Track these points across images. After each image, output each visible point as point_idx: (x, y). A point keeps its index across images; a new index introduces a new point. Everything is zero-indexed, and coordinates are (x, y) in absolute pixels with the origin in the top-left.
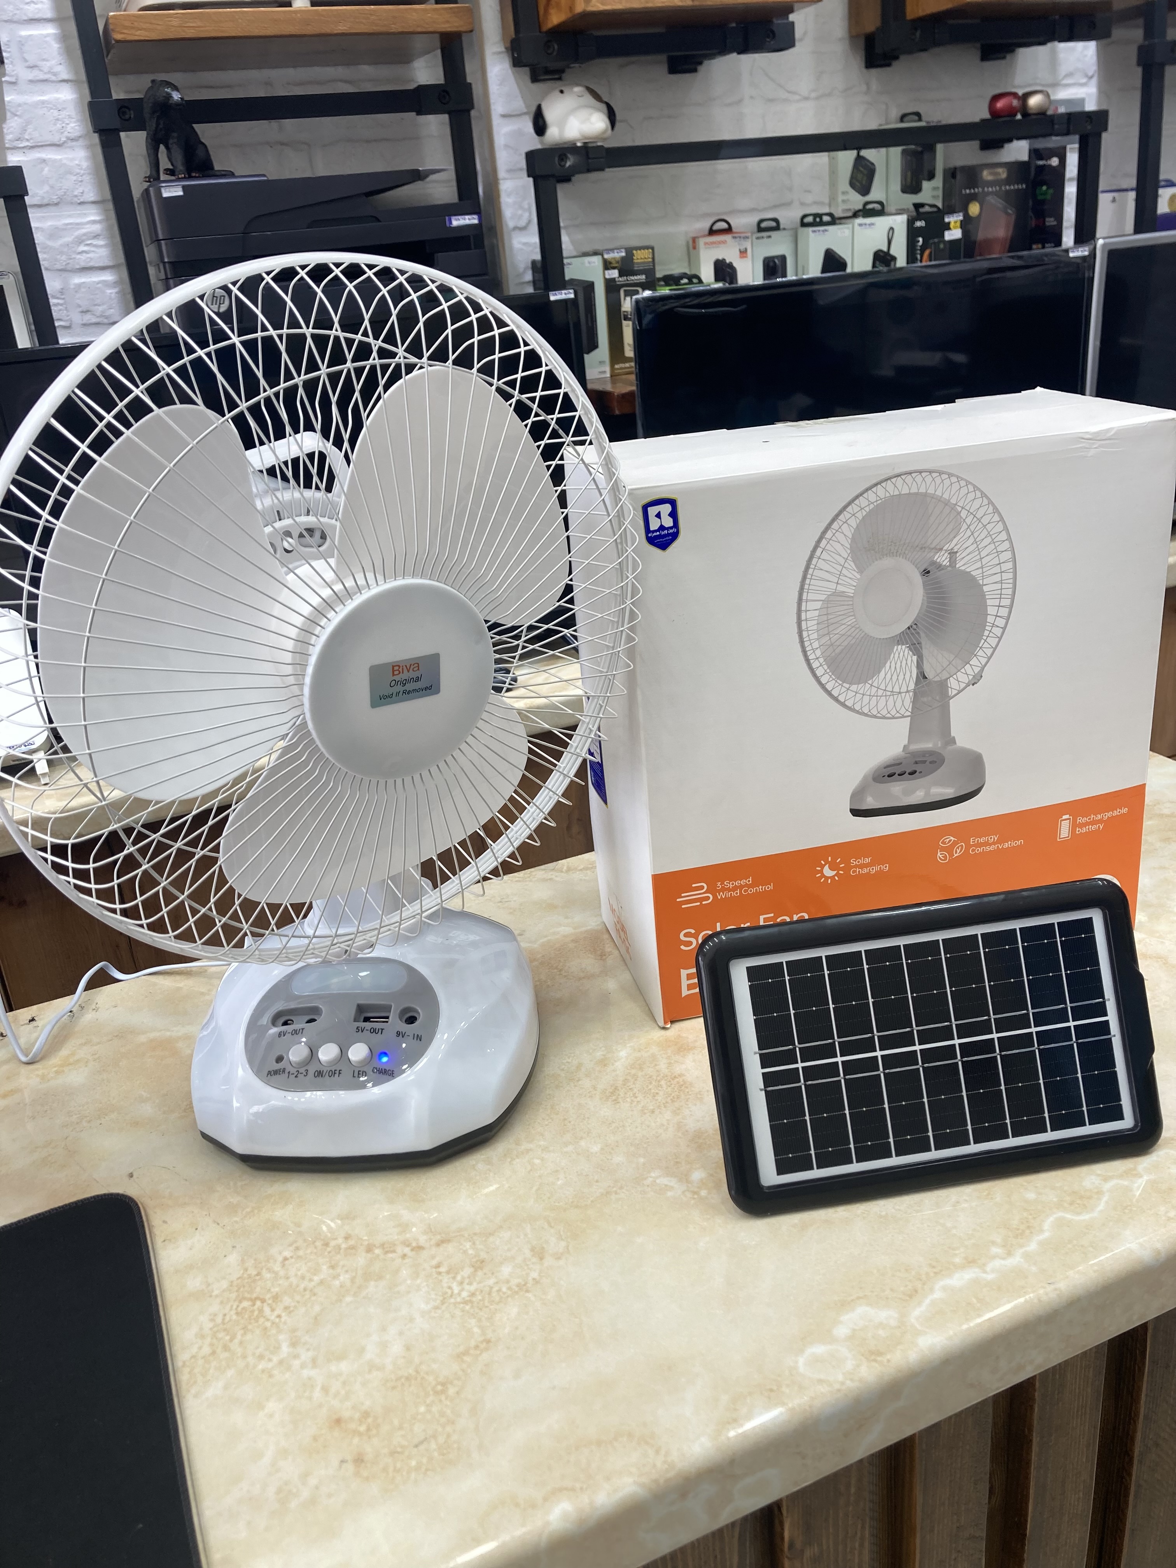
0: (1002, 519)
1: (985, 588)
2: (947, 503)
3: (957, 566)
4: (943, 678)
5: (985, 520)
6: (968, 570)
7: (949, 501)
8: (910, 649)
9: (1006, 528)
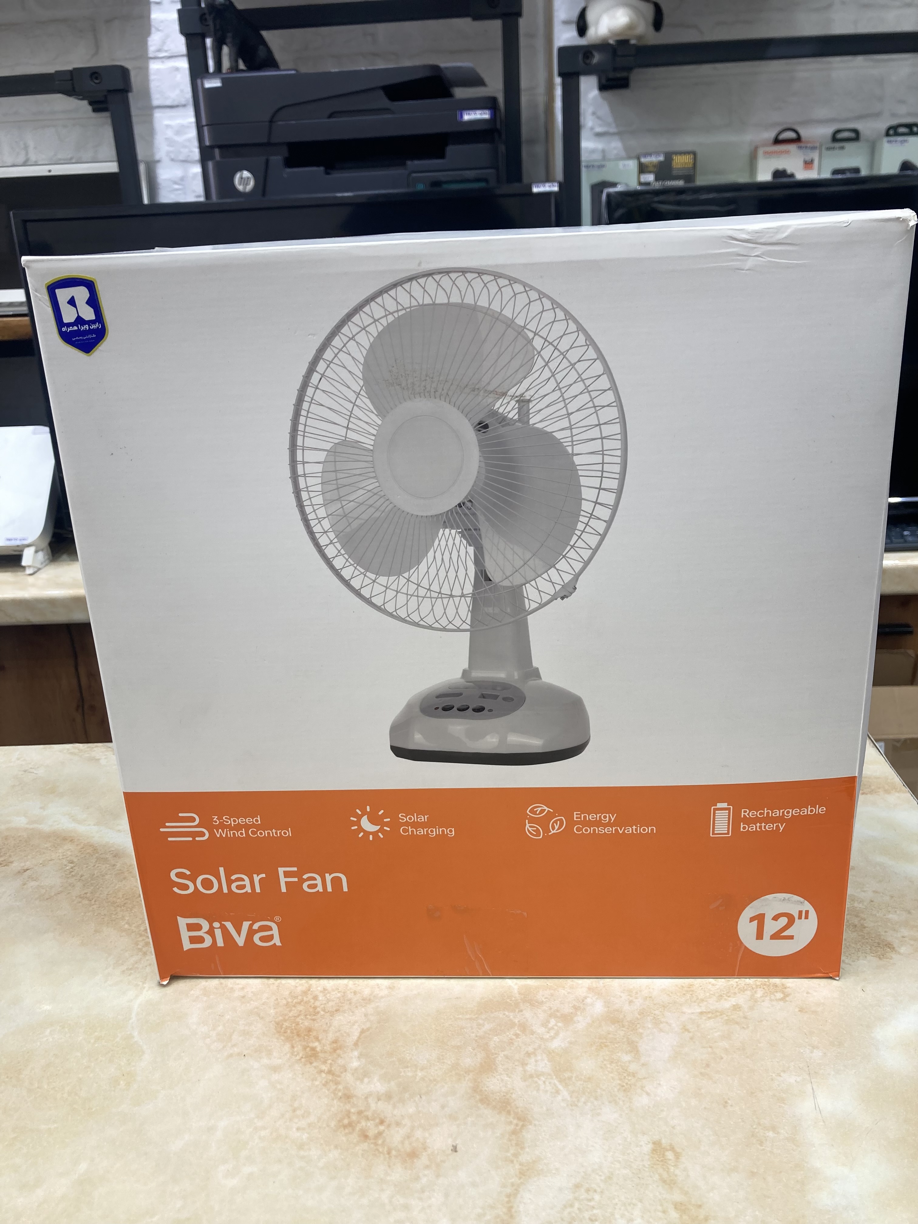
0: (601, 357)
1: (577, 460)
2: (510, 323)
3: (531, 422)
4: (515, 584)
5: (573, 356)
6: (549, 429)
7: (513, 321)
8: (463, 536)
9: (608, 371)
